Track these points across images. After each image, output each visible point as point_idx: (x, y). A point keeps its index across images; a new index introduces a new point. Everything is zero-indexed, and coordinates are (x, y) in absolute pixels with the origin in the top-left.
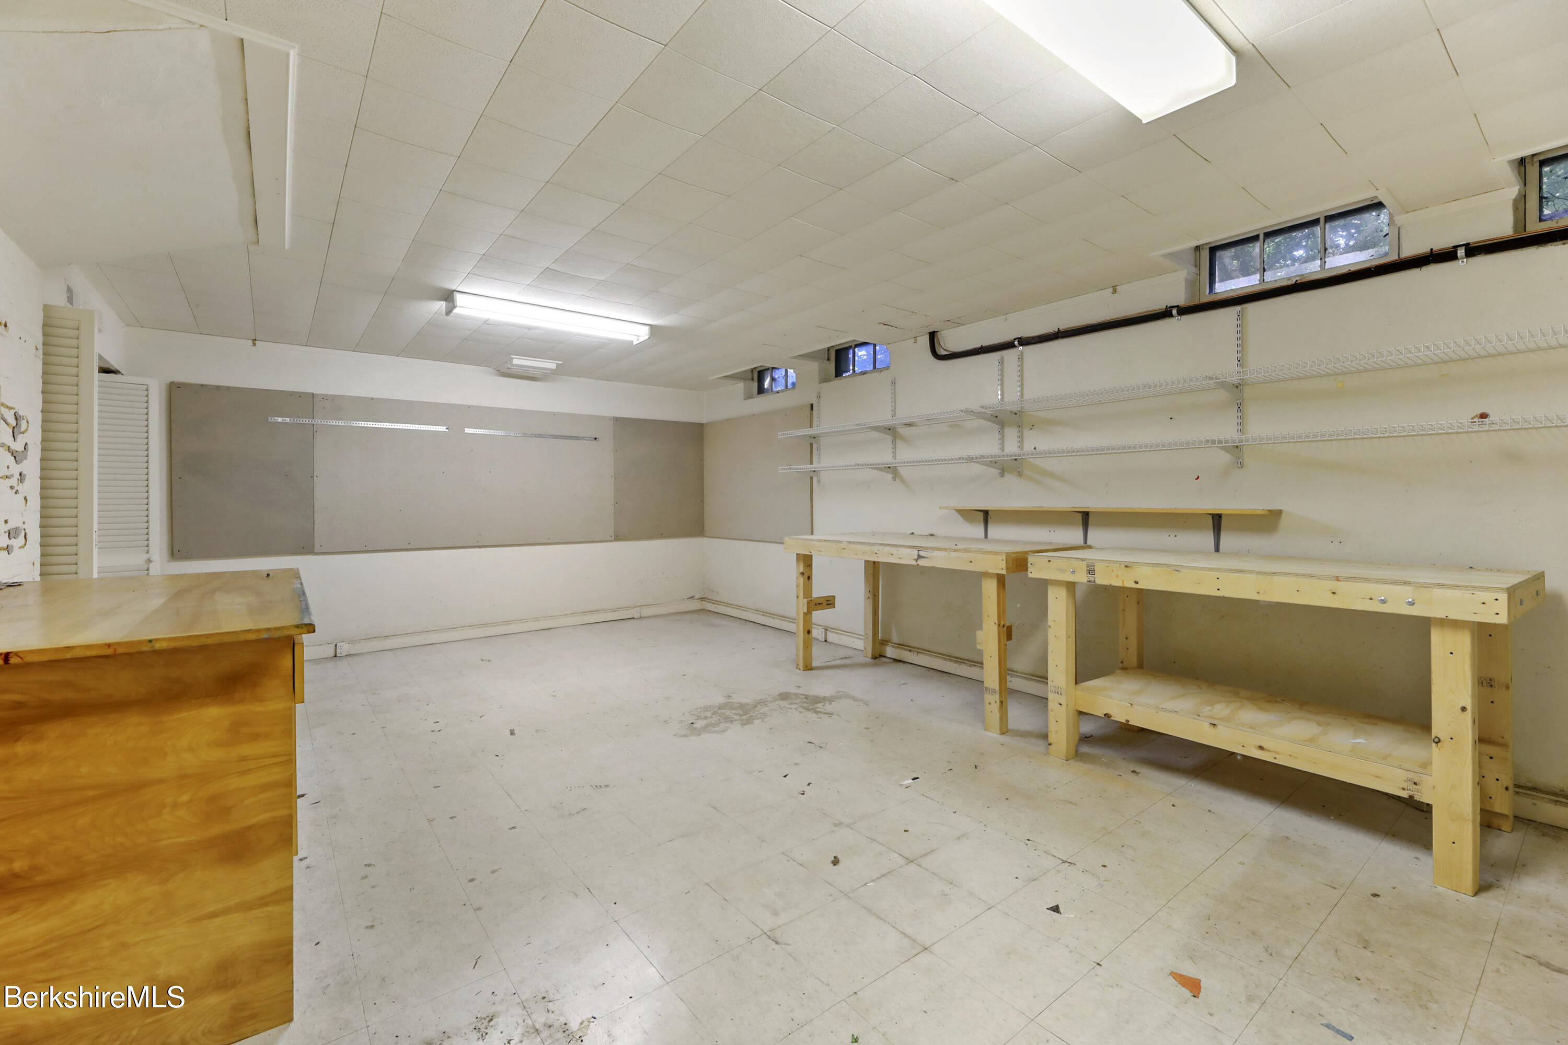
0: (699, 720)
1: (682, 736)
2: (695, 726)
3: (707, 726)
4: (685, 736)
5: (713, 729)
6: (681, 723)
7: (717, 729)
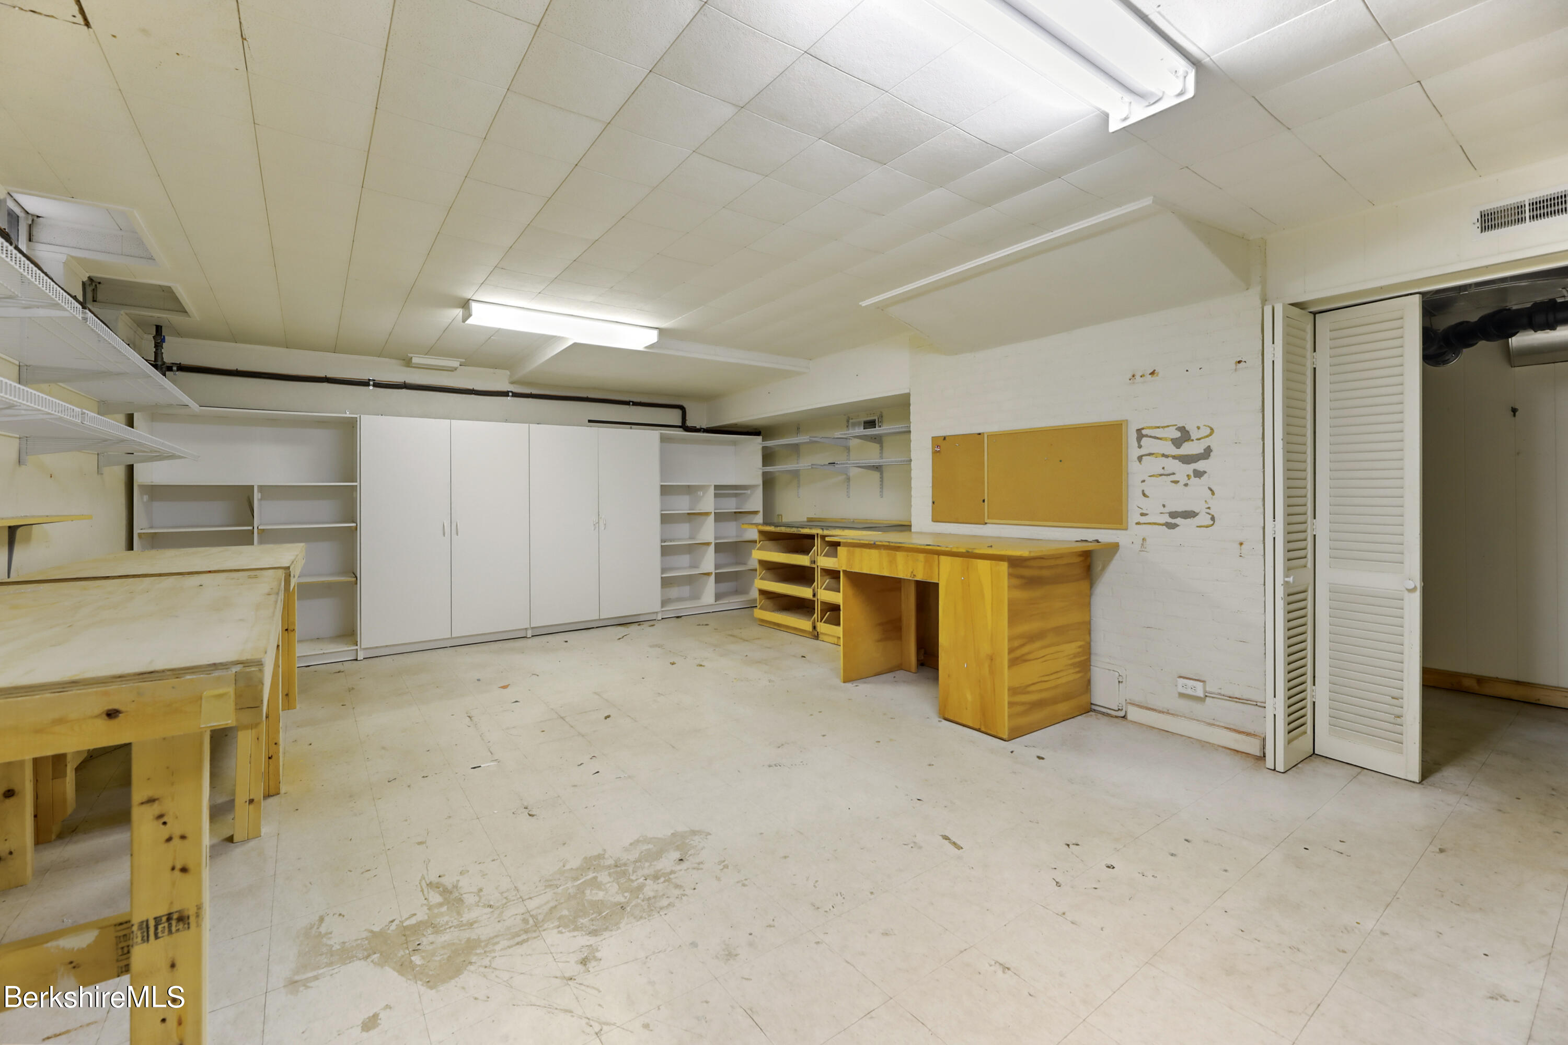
0: (668, 870)
1: (698, 831)
2: (677, 855)
3: (657, 855)
4: (694, 833)
5: (651, 846)
6: (699, 864)
7: (645, 847)
